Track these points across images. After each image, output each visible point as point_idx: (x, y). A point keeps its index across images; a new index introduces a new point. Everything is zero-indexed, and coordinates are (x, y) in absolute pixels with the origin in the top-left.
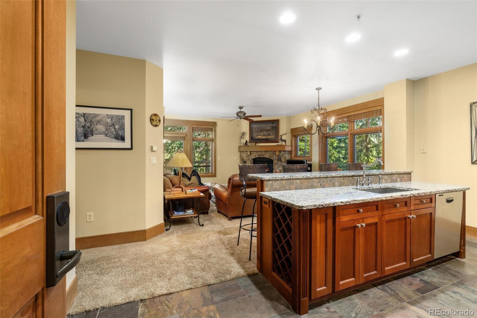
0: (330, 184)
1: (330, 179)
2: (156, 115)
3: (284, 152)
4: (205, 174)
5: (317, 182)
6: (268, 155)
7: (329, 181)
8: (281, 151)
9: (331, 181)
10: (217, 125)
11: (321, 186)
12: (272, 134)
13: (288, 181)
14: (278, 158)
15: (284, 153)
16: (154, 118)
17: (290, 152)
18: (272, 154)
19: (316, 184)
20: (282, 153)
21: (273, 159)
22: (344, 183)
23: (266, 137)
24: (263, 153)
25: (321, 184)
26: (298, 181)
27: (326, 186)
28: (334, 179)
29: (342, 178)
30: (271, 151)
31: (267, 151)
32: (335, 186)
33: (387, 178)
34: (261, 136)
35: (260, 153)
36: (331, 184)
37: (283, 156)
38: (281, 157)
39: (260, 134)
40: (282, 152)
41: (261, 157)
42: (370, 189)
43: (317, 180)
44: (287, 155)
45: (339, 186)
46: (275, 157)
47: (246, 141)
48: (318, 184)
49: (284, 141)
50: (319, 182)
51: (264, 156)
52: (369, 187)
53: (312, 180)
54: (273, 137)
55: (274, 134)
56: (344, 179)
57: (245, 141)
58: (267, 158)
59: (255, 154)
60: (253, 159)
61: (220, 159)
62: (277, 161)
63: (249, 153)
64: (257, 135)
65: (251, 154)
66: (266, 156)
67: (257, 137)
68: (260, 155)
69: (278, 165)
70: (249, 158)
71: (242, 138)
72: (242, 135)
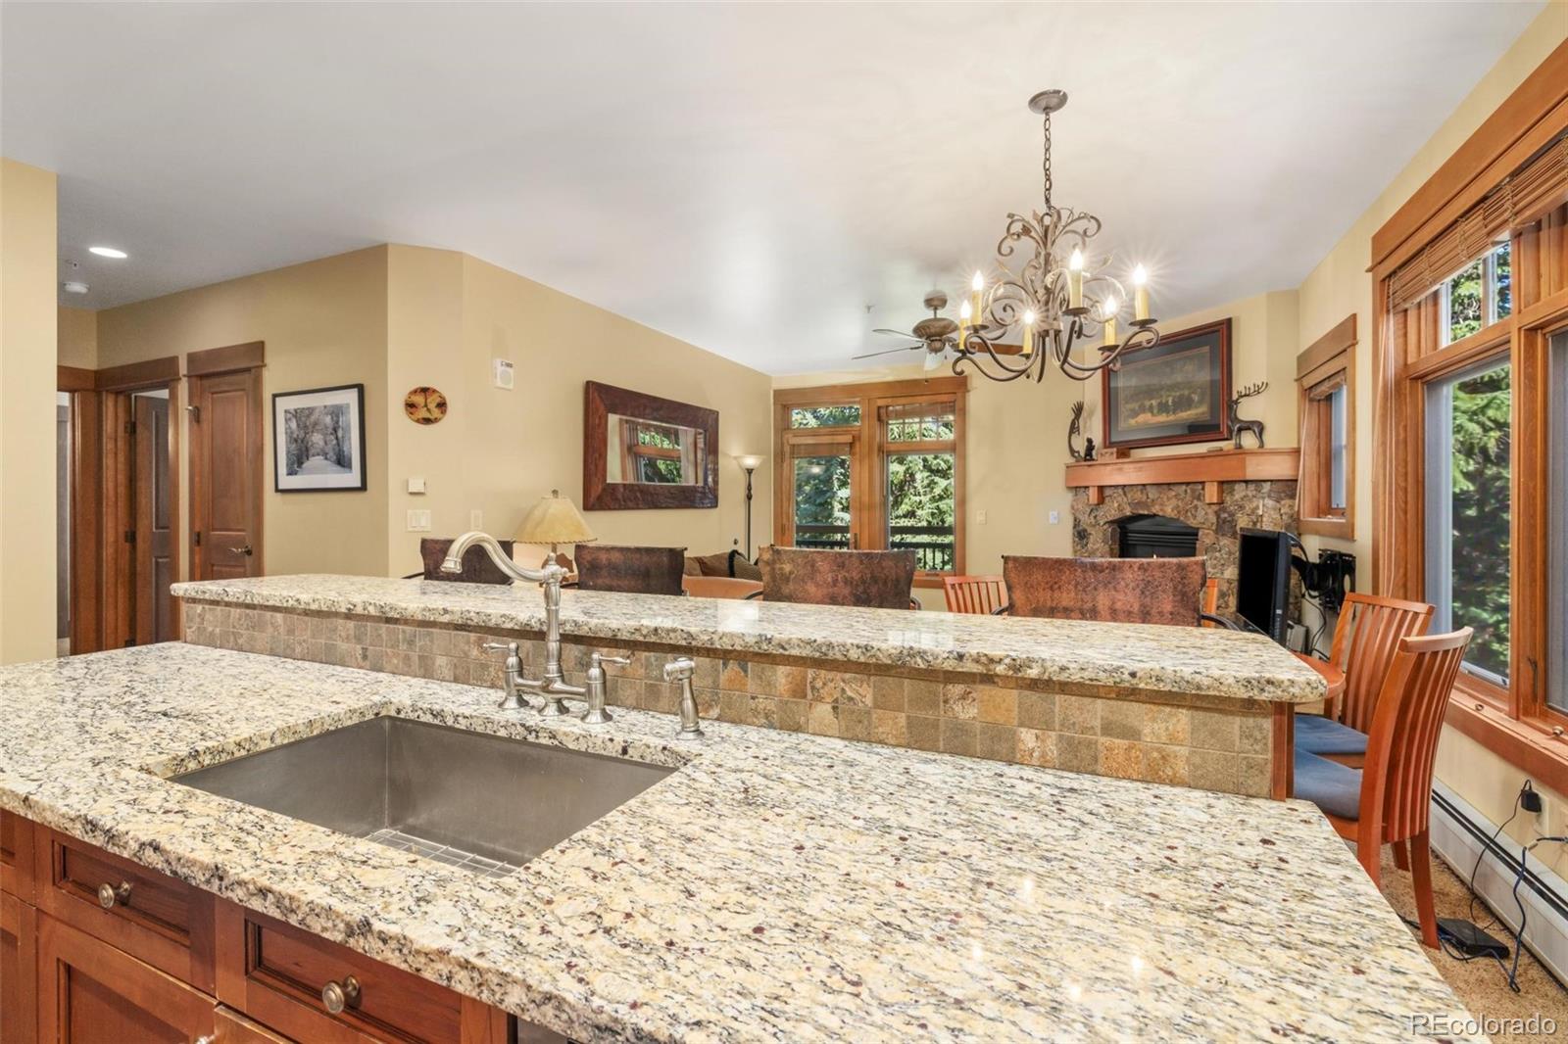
0: (407, 658)
1: (407, 628)
2: (424, 390)
3: (1252, 487)
4: (927, 575)
5: (347, 638)
6: (1174, 502)
7: (404, 640)
8: (1235, 482)
9: (411, 643)
10: (969, 387)
11: (365, 657)
12: (1196, 398)
13: (248, 611)
14: (1218, 517)
15: (1250, 494)
16: (419, 399)
17: (1288, 487)
18: (1188, 498)
19: (343, 646)
20: (1240, 491)
21: (1193, 523)
22: (484, 667)
23: (1172, 418)
24: (1153, 493)
25: (365, 650)
26: (279, 616)
27: (388, 667)
28: (429, 634)
29: (473, 636)
30: (1188, 484)
31: (1169, 484)
32: (431, 677)
33: (869, 701)
34: (1152, 412)
35: (1138, 496)
36: (415, 659)
37: (1241, 507)
38: (1232, 515)
39: (1147, 403)
40: (1237, 487)
41: (1141, 512)
42: (531, 738)
43: (351, 624)
44: (1270, 503)
45: (456, 680)
46: (1201, 514)
47: (1090, 441)
48: (352, 645)
49: (1249, 429)
50: (359, 639)
51: (1155, 510)
52: (529, 730)
53: (326, 622)
54: (1203, 413)
55: (1208, 398)
56: (479, 643)
57: (1086, 444)
58: (1167, 515)
59: (1120, 499)
60: (1111, 522)
61: (982, 518)
62: (1216, 532)
63: (1093, 494)
64: (1133, 410)
65: (1101, 500)
66: (1165, 508)
67: (1132, 422)
68: (1139, 504)
69: (1218, 554)
70: (1095, 517)
71: (1074, 429)
72: (1073, 416)
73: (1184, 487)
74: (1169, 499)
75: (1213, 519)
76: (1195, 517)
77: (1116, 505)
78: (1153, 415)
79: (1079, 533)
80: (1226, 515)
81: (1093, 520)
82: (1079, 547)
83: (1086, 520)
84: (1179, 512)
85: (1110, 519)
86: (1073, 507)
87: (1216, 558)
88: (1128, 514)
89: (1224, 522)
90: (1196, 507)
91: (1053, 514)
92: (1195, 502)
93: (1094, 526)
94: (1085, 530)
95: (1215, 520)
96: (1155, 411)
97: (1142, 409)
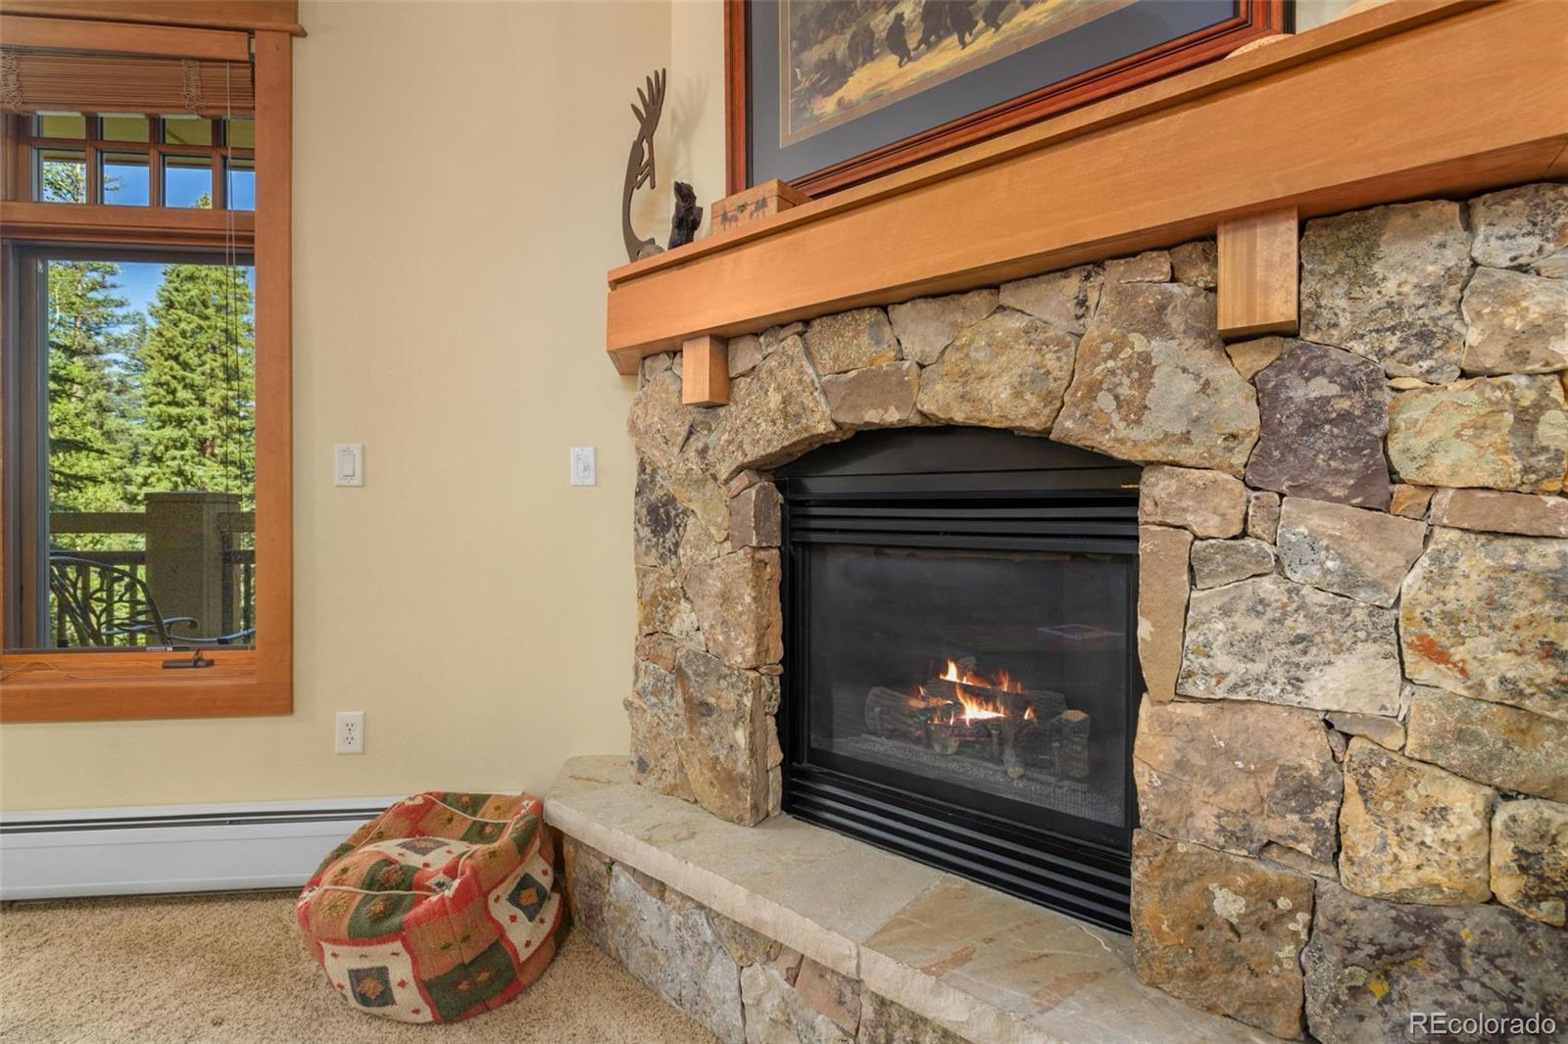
6: (1023, 358)
18: (1099, 326)
21: (1120, 439)
24: (921, 336)
38: (1365, 381)
41: (873, 416)
46: (1173, 390)
47: (686, 194)
51: (940, 400)
57: (675, 207)
59: (787, 372)
60: (759, 468)
63: (696, 367)
65: (725, 385)
66: (982, 390)
67: (827, 106)
68: (869, 382)
69: (1268, 586)
70: (703, 453)
71: (640, 169)
72: (637, 126)
73: (1072, 285)
74: (998, 347)
75: (1240, 411)
76: (1135, 412)
77: (774, 399)
78: (904, 54)
79: (652, 510)
80: (1321, 387)
81: (695, 465)
82: (652, 560)
83: (675, 464)
84: (1048, 398)
85: (754, 453)
86: (633, 427)
87: (1258, 607)
88: (823, 427)
89: (1309, 426)
90: (1144, 368)
91: (581, 455)
92: (1138, 342)
93: (700, 483)
94: (671, 500)
95: (1249, 420)
96: (912, 40)
97: (864, 50)
